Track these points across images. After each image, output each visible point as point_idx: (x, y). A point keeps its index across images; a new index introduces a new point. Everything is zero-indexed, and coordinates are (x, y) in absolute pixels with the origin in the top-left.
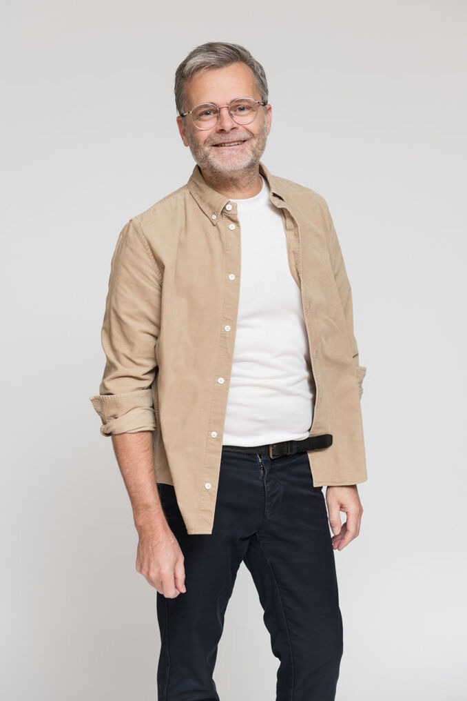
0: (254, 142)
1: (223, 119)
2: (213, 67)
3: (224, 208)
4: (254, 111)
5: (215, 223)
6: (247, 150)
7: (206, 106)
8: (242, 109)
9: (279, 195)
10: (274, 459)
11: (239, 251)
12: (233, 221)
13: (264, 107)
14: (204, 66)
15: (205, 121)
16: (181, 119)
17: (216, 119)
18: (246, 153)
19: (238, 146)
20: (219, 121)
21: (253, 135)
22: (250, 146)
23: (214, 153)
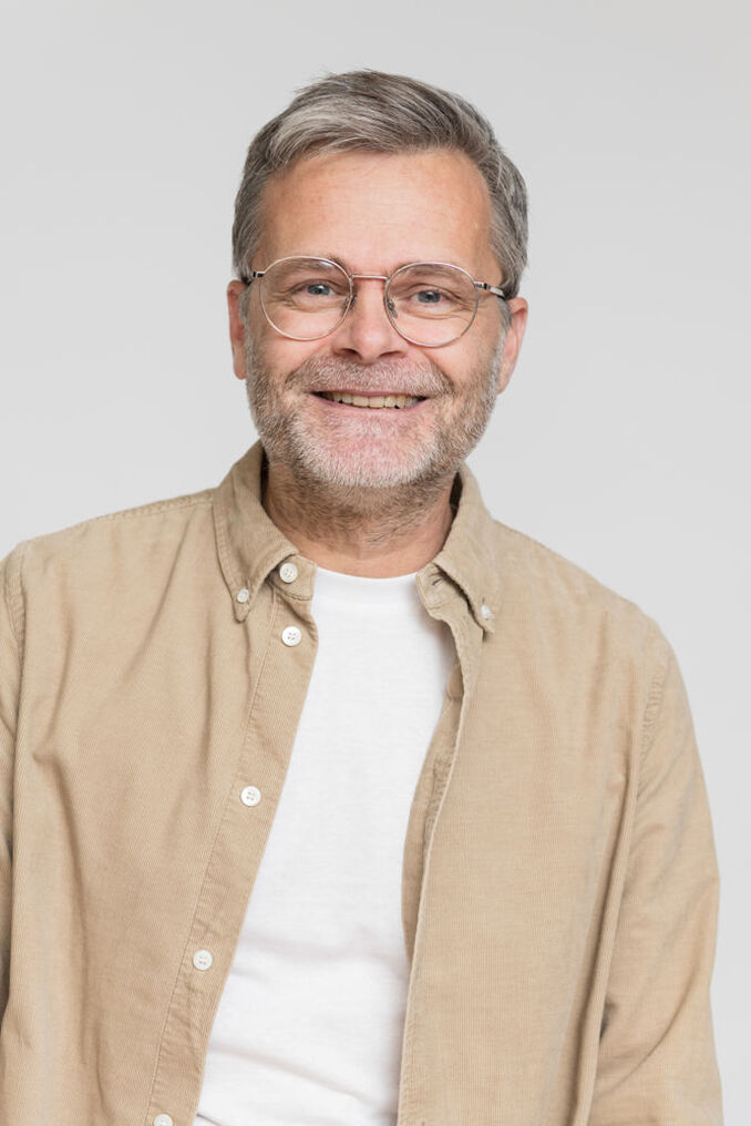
0: (450, 408)
1: (362, 317)
3: (277, 569)
4: (465, 309)
5: (241, 616)
6: (422, 429)
7: (315, 265)
8: (431, 297)
9: (459, 580)
11: (294, 717)
12: (296, 616)
13: (501, 303)
14: (335, 138)
15: (304, 310)
17: (336, 312)
18: (417, 439)
19: (392, 415)
20: (349, 320)
21: (452, 384)
22: (433, 418)
23: (313, 420)
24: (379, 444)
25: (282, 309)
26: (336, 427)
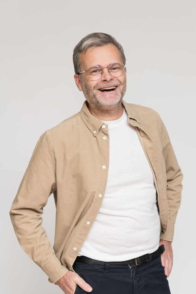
0: (122, 87)
1: (105, 74)
2: (98, 45)
3: (101, 127)
4: (121, 69)
5: (95, 136)
7: (95, 67)
8: (115, 69)
10: (139, 266)
11: (108, 152)
12: (105, 134)
16: (77, 75)
17: (100, 74)
20: (103, 75)
21: (121, 83)
22: (119, 90)
23: (100, 95)
24: (113, 97)
25: (90, 76)
26: (104, 96)
